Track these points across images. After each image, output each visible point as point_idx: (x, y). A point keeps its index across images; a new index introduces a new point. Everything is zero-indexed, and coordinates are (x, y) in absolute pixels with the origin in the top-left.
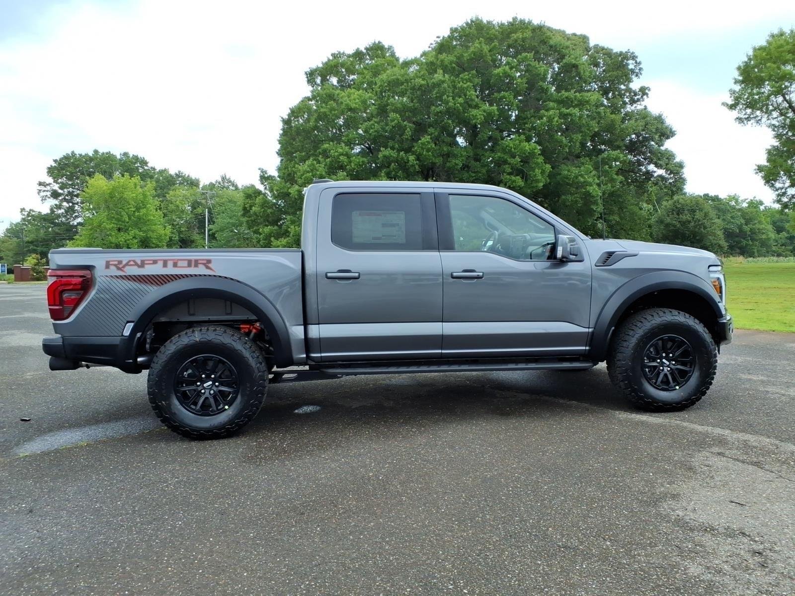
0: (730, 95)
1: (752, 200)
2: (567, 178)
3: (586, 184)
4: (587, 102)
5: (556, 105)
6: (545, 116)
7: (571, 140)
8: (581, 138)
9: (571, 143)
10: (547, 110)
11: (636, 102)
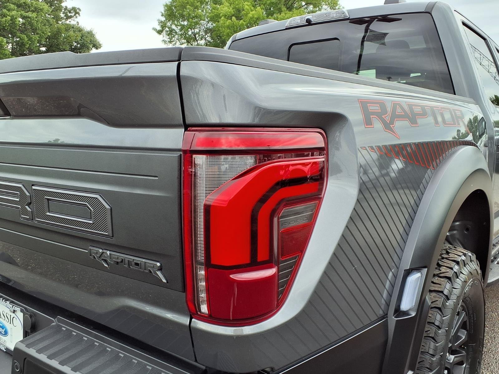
0: (158, 24)
4: (41, 9)
5: (16, 7)
6: (8, 15)
7: (30, 39)
8: (38, 38)
9: (30, 42)
10: (9, 10)
11: (70, 18)
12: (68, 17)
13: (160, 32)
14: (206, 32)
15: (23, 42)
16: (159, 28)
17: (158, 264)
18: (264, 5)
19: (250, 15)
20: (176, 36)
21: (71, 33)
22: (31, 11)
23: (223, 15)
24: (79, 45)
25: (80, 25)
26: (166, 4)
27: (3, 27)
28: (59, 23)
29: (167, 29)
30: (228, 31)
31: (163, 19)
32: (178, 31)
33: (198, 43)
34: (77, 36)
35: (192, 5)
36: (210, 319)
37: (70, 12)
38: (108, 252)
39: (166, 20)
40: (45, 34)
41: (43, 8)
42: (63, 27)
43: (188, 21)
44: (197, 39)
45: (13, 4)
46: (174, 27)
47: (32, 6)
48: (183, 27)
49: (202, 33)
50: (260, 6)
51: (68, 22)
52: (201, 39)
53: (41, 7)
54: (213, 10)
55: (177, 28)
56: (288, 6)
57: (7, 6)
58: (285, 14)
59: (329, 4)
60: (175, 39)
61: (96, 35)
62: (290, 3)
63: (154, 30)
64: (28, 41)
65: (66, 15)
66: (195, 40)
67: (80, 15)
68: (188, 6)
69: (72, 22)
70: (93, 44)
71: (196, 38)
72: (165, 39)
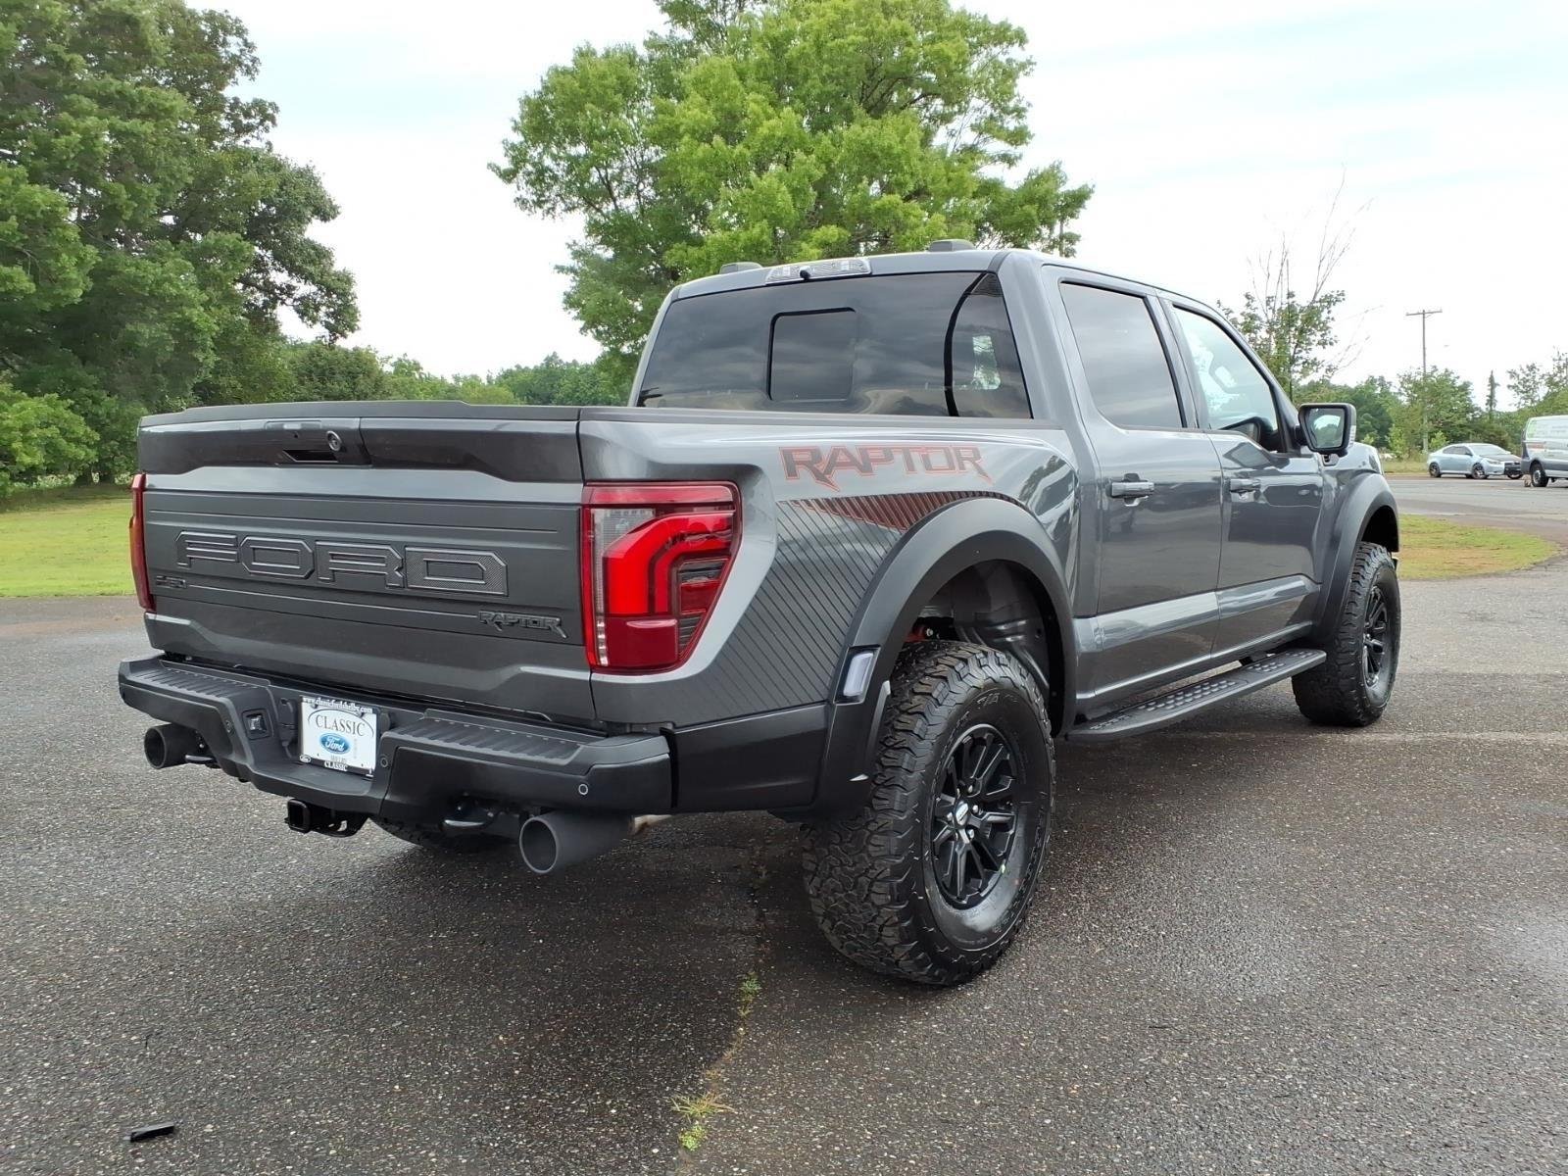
0: (504, 151)
1: (400, 360)
2: (135, 283)
3: (180, 301)
4: (166, 110)
5: (96, 106)
6: (73, 128)
7: (135, 196)
8: (158, 193)
9: (136, 202)
10: (75, 114)
11: (248, 131)
12: (241, 130)
13: (508, 176)
14: (641, 176)
15: (115, 205)
16: (505, 164)
17: (558, 619)
18: (803, 100)
19: (763, 131)
20: (556, 188)
21: (251, 174)
22: (138, 116)
23: (686, 131)
24: (273, 210)
25: (276, 151)
26: (527, 96)
27: (61, 161)
28: (215, 148)
29: (529, 168)
30: (702, 174)
31: (517, 138)
32: (560, 173)
33: (616, 206)
34: (269, 183)
35: (599, 101)
36: (611, 669)
37: (247, 115)
38: (502, 614)
39: (526, 141)
40: (177, 180)
41: (172, 107)
42: (228, 158)
43: (589, 145)
44: (616, 193)
45: (89, 97)
46: (548, 162)
47: (141, 100)
48: (574, 161)
49: (630, 177)
50: (791, 103)
51: (240, 143)
52: (627, 194)
53: (168, 105)
54: (660, 116)
55: (558, 165)
56: (871, 102)
57: (70, 101)
58: (863, 126)
59: (988, 95)
60: (553, 196)
61: (322, 180)
62: (877, 94)
63: (493, 170)
64: (129, 202)
65: (237, 124)
66: (609, 195)
67: (277, 122)
68: (589, 105)
69: (253, 142)
70: (315, 206)
71: (611, 193)
72: (525, 196)
